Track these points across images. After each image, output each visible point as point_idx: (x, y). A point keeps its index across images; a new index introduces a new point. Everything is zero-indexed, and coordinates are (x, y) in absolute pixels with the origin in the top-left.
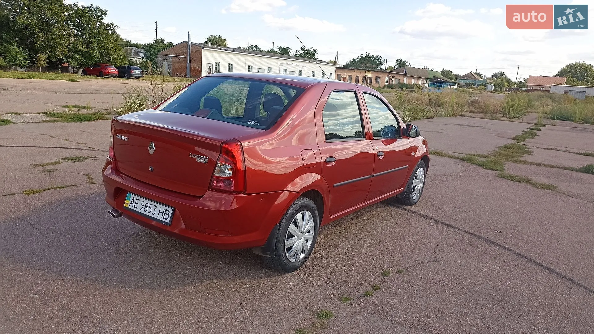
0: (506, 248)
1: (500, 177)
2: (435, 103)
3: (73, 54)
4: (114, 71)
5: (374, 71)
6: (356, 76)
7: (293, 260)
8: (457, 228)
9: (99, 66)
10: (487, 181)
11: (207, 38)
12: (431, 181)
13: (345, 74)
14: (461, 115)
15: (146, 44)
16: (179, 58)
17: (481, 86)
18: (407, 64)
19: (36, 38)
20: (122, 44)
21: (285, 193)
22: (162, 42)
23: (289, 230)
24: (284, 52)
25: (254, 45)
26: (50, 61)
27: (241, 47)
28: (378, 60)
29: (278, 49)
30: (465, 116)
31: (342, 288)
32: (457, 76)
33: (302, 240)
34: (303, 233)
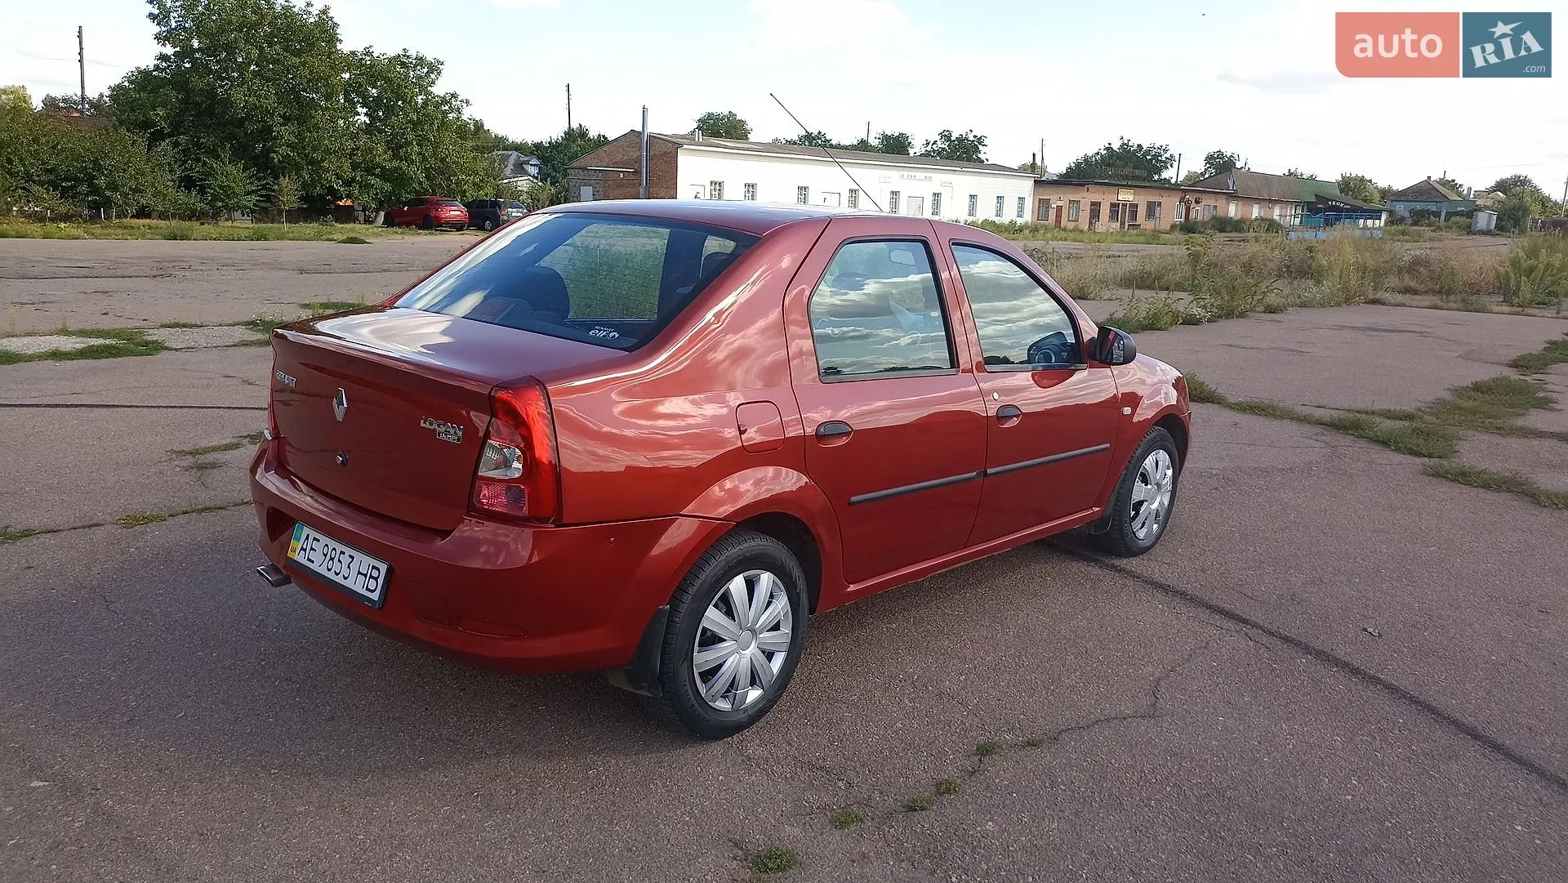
0: (1379, 681)
1: (1433, 476)
2: (1302, 269)
3: (361, 176)
4: (459, 213)
5: (1144, 187)
6: (1093, 204)
7: (723, 705)
8: (1245, 622)
9: (422, 202)
10: (1389, 487)
11: (699, 120)
12: (1216, 489)
13: (1059, 199)
14: (1374, 299)
15: (542, 142)
16: (622, 174)
17: (1457, 219)
18: (1238, 165)
19: (276, 138)
20: (485, 145)
21: (681, 524)
22: (582, 133)
23: (704, 623)
24: (895, 147)
25: (816, 133)
26: (307, 194)
27: (781, 137)
28: (1156, 156)
29: (878, 141)
30: (1384, 304)
31: (850, 785)
32: (1386, 194)
33: (752, 650)
34: (754, 632)
